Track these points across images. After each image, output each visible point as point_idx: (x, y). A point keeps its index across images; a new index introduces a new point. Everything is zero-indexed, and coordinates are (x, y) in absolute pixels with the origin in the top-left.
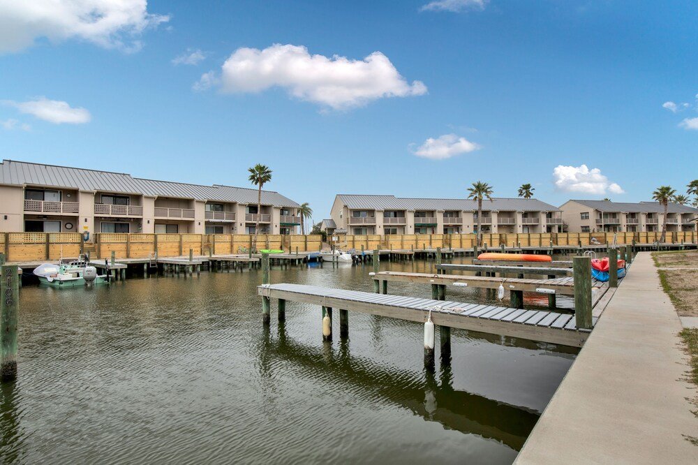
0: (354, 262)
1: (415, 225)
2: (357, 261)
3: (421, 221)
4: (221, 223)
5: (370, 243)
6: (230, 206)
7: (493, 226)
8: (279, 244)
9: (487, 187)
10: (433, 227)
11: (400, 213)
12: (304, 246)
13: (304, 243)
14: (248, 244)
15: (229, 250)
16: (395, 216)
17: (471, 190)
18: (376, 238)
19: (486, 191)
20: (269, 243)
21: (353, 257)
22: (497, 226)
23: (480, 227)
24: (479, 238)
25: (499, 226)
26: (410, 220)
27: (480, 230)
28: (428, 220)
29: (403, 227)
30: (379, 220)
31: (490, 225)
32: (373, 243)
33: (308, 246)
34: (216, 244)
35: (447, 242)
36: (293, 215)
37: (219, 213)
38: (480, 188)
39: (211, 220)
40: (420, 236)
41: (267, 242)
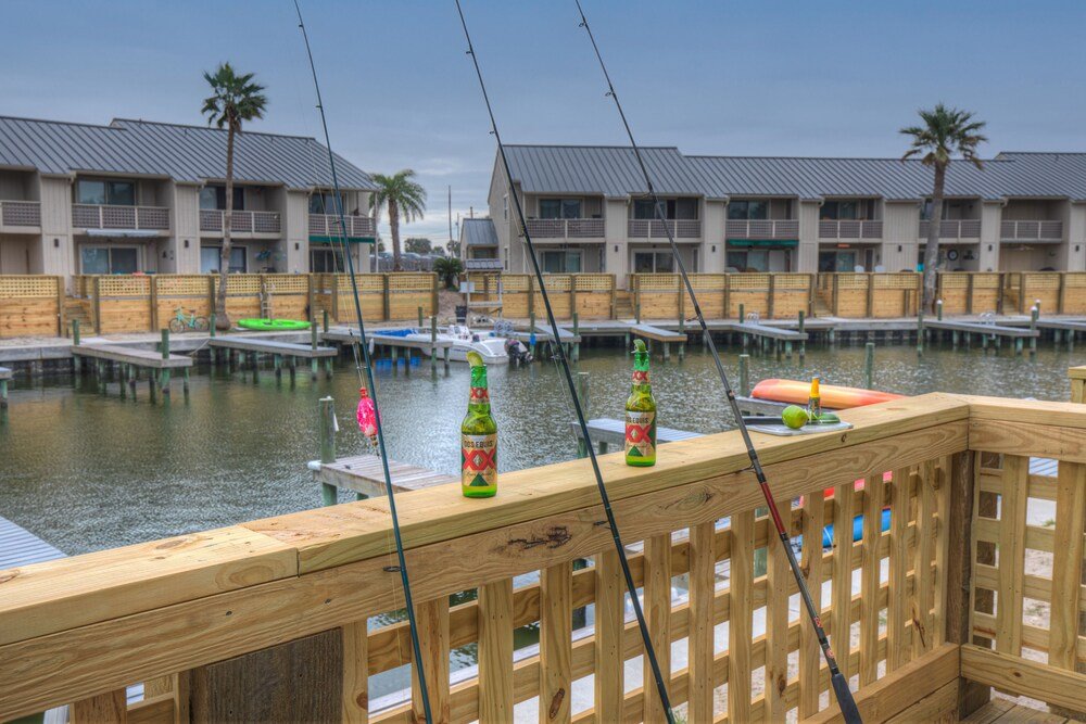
0: (512, 363)
1: (728, 244)
2: (522, 360)
3: (748, 229)
4: (125, 239)
5: (580, 299)
6: (156, 188)
7: (984, 248)
8: (301, 302)
9: (969, 122)
10: (786, 249)
11: (686, 207)
12: (380, 306)
13: (379, 298)
14: (203, 301)
15: (146, 320)
16: (671, 215)
17: (914, 131)
18: (601, 284)
19: (964, 139)
20: (270, 300)
21: (512, 349)
22: (996, 248)
23: (935, 250)
24: (930, 285)
25: (1007, 249)
26: (714, 227)
27: (933, 260)
28: (773, 229)
29: (693, 250)
30: (617, 227)
31: (976, 245)
32: (591, 300)
33: (393, 306)
34: (102, 303)
35: (822, 298)
36: (356, 213)
37: (120, 209)
38: (941, 126)
39: (92, 232)
40: (738, 281)
41: (263, 294)
